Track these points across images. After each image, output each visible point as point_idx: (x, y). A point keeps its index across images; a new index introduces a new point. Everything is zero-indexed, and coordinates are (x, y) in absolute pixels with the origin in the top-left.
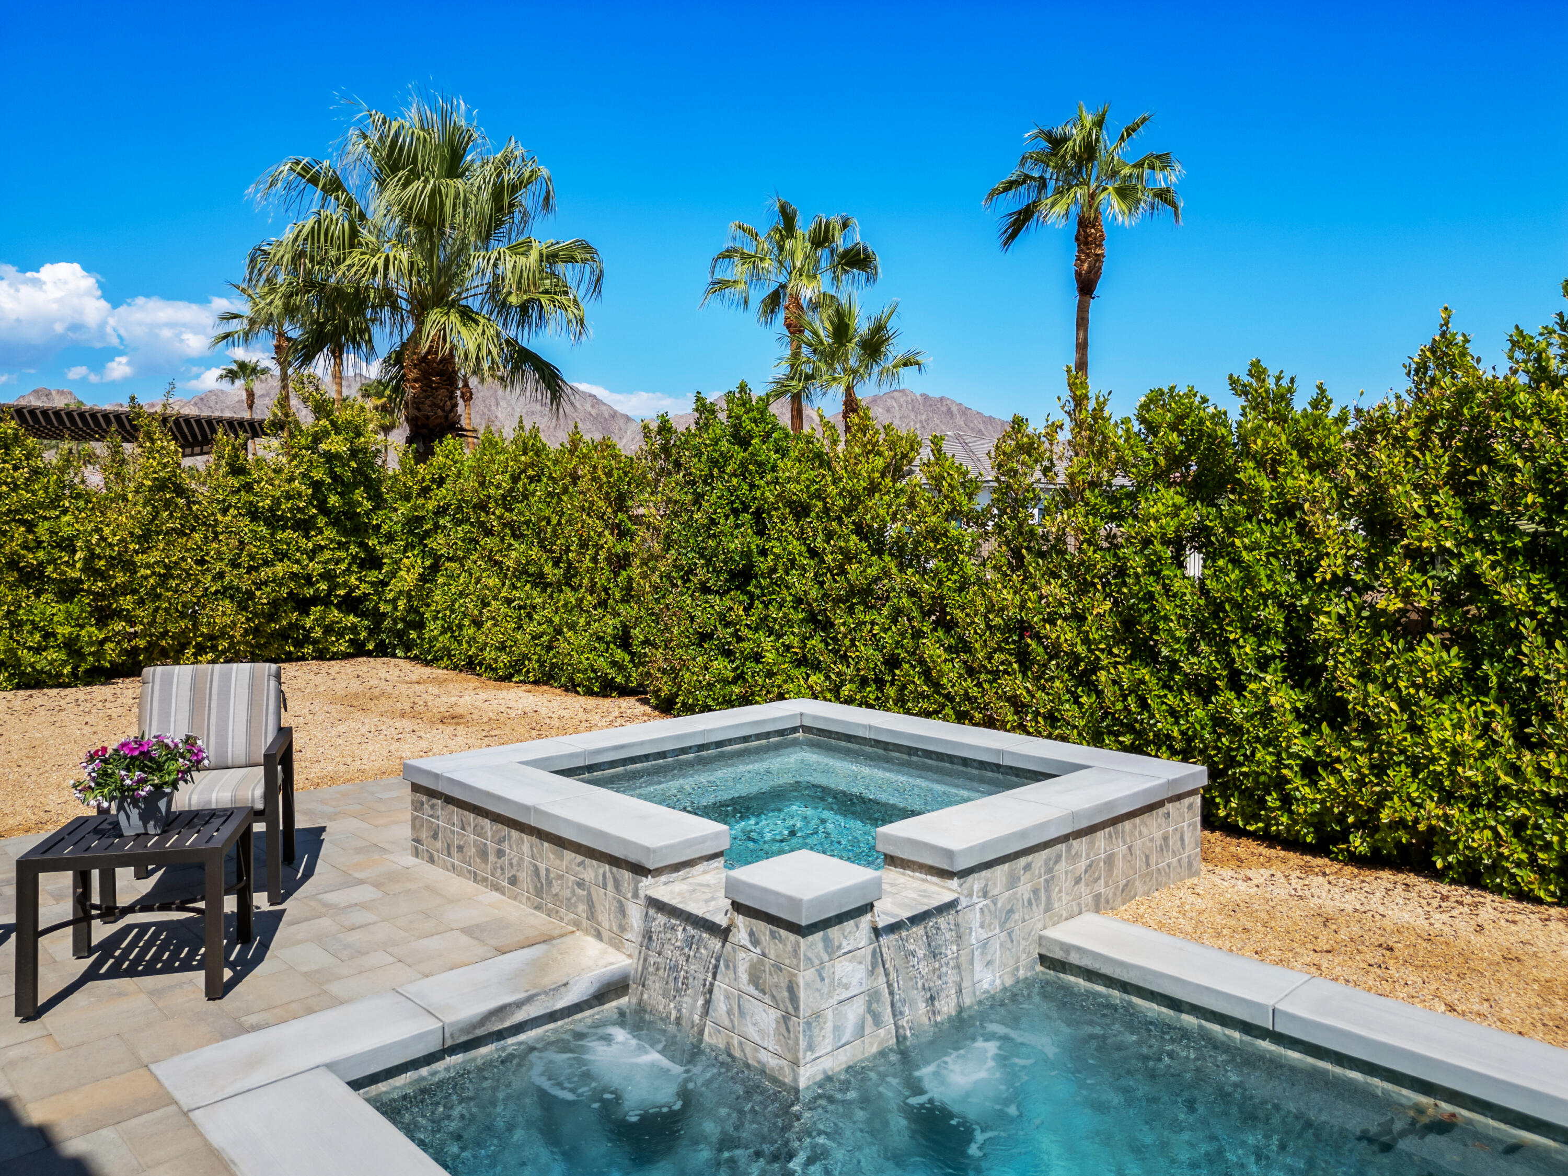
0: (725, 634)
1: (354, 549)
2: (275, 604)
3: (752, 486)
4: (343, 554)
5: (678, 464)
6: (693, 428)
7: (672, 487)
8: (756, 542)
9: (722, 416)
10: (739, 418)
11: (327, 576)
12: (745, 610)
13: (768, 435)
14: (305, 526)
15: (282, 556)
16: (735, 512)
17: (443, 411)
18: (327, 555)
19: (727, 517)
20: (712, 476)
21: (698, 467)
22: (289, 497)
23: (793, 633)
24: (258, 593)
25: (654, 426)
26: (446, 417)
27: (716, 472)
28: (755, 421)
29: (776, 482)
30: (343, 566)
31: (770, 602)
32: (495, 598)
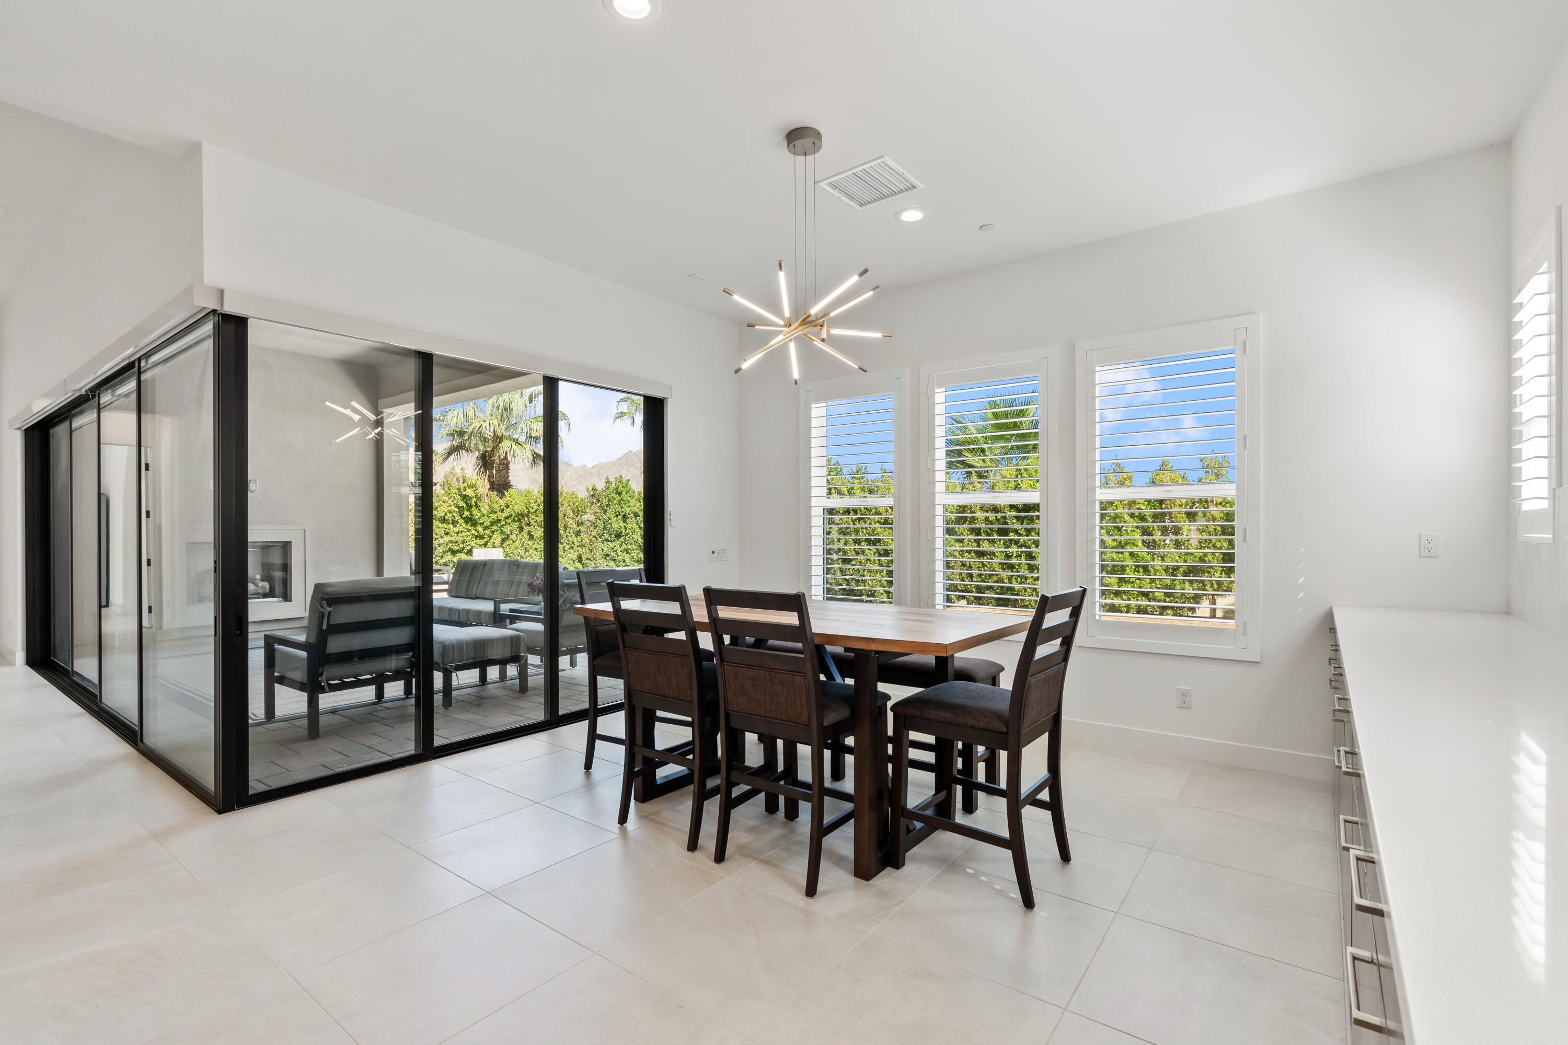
0: (613, 554)
1: (474, 532)
2: (444, 552)
3: (622, 508)
4: (469, 534)
5: (598, 500)
6: (604, 489)
7: (596, 508)
8: (622, 524)
9: (613, 485)
10: (618, 486)
11: (463, 542)
12: (620, 546)
13: (628, 492)
14: (454, 523)
15: (447, 534)
16: (617, 516)
17: (504, 478)
18: (464, 534)
19: (614, 517)
20: (609, 504)
21: (605, 501)
22: (450, 512)
23: (634, 553)
24: (438, 548)
25: (590, 488)
26: (505, 481)
27: (610, 503)
28: (623, 487)
29: (629, 507)
30: (469, 538)
31: (628, 543)
32: (531, 548)
